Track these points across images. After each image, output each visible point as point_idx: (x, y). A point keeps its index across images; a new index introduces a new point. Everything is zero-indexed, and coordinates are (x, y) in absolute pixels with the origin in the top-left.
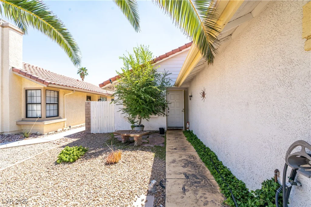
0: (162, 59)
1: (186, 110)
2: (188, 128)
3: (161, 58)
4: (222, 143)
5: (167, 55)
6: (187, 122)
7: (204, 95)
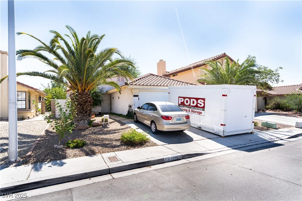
2: (112, 112)
6: (111, 109)
7: (119, 98)
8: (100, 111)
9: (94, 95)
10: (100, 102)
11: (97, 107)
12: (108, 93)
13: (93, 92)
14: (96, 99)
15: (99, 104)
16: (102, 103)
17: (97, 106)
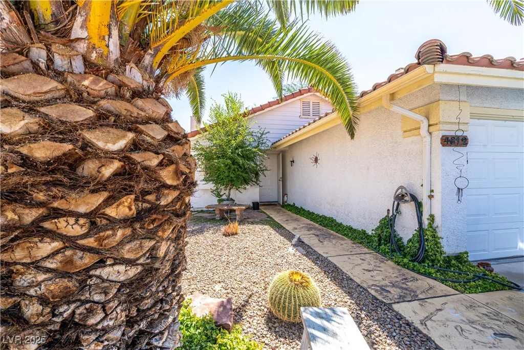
0: (256, 113)
1: (283, 179)
2: (286, 202)
3: (254, 111)
4: (342, 206)
5: (262, 108)
6: (285, 194)
7: (316, 160)
8: (257, 199)
9: (238, 155)
10: (257, 175)
11: (248, 187)
12: (278, 149)
13: (237, 145)
14: (243, 164)
15: (254, 179)
16: (261, 177)
17: (247, 184)
